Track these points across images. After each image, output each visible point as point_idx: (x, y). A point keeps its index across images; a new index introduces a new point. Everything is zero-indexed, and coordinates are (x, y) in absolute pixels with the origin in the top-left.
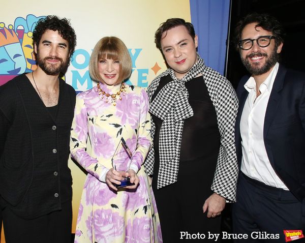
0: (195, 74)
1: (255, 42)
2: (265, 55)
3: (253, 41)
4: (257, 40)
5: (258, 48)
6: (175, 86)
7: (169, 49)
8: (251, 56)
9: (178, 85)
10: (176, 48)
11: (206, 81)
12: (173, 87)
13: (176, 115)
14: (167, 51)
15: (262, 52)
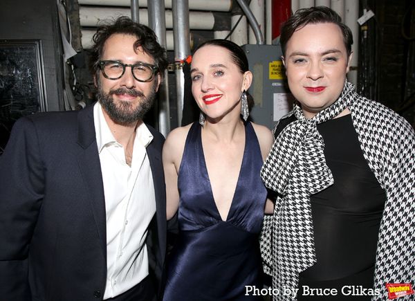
0: (337, 110)
1: (128, 69)
2: (141, 95)
3: (124, 66)
4: (133, 67)
5: (134, 81)
6: (297, 128)
7: (301, 60)
8: (119, 92)
9: (302, 128)
10: (315, 60)
11: (355, 123)
12: (293, 130)
13: (309, 180)
14: (296, 62)
15: (137, 89)
